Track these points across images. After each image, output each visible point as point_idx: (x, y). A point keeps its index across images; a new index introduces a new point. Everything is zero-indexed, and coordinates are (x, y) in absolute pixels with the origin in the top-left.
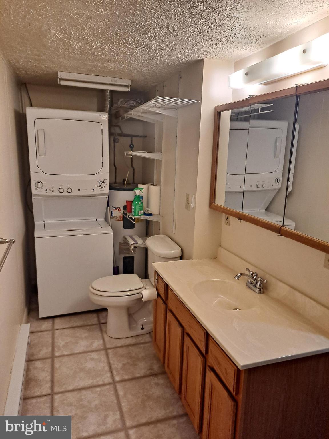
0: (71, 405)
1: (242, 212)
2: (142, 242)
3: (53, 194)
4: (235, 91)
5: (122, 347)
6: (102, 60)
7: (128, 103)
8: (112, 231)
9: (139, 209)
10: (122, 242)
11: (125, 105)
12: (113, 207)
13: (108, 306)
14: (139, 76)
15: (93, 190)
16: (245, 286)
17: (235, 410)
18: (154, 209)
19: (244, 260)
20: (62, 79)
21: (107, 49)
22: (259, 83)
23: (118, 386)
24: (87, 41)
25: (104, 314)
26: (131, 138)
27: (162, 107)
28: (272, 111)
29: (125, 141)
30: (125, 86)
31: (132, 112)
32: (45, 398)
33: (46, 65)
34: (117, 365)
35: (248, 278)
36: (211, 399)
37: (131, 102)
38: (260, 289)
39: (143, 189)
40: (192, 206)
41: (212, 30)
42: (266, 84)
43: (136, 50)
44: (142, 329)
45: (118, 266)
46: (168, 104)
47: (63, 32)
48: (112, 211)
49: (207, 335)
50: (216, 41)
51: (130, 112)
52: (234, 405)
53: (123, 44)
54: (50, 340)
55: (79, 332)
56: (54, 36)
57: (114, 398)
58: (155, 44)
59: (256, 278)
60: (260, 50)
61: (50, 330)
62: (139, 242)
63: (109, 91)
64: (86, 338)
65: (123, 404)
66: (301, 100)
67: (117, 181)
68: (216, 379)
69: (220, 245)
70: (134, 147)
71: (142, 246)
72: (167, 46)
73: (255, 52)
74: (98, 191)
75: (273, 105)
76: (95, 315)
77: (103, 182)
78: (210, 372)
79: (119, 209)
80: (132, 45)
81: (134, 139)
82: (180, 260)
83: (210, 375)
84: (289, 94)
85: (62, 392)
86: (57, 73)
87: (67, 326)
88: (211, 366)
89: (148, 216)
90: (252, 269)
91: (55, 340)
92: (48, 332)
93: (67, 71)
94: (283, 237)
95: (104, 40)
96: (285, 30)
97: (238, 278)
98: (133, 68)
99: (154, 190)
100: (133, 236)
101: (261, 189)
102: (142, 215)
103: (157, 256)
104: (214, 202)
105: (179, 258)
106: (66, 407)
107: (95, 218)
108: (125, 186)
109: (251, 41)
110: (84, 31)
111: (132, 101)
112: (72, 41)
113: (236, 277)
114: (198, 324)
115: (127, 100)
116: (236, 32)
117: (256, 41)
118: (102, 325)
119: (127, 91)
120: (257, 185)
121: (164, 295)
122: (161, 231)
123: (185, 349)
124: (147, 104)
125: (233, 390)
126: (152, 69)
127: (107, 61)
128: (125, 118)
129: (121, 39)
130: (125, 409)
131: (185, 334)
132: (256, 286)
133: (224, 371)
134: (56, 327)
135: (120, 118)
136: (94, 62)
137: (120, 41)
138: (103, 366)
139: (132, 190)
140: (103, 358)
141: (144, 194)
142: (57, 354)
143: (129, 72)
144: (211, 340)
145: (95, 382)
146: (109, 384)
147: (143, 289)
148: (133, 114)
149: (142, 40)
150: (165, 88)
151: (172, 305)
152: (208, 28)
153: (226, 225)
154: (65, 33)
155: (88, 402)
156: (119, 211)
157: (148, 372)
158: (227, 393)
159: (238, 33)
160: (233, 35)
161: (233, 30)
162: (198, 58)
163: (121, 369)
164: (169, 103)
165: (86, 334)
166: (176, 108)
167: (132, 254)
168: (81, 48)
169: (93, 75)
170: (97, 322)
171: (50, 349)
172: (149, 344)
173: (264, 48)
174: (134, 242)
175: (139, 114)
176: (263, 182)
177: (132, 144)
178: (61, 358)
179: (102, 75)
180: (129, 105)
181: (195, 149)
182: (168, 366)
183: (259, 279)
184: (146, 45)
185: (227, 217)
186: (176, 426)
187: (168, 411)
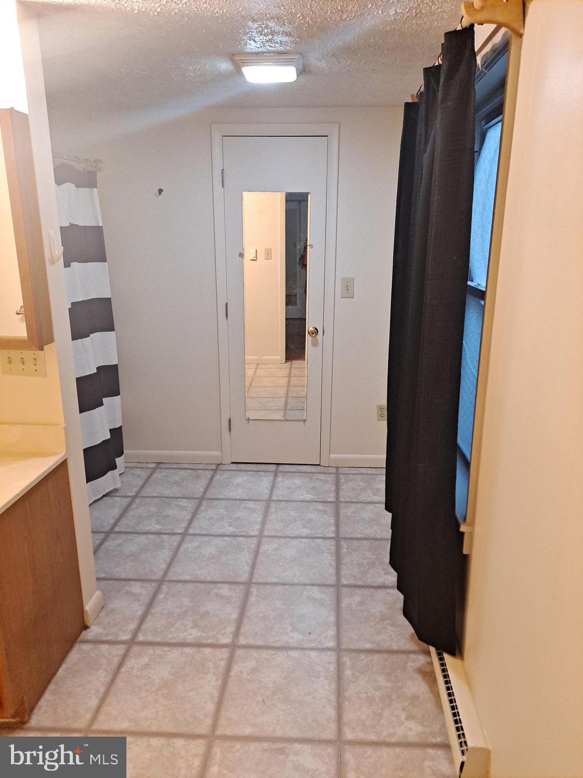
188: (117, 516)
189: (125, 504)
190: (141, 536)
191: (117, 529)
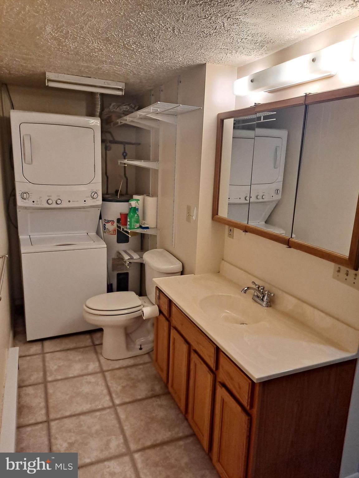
0: (69, 431)
1: (248, 224)
2: (138, 257)
3: (42, 206)
4: (238, 98)
5: (119, 368)
6: (97, 61)
7: (121, 108)
8: (105, 246)
9: (135, 221)
10: (116, 257)
11: (118, 110)
12: (105, 220)
13: (104, 326)
14: (135, 80)
15: (85, 201)
16: (251, 300)
18: (150, 221)
19: (250, 274)
20: (49, 80)
21: (104, 49)
22: (265, 90)
23: (119, 409)
24: (84, 41)
25: (98, 335)
26: (124, 146)
27: (162, 113)
28: (275, 119)
29: (117, 149)
30: (119, 89)
31: (127, 117)
32: (40, 426)
33: (34, 65)
34: (115, 387)
35: (255, 292)
36: (222, 416)
37: (125, 107)
38: (267, 303)
39: (139, 200)
40: (194, 218)
41: (218, 34)
42: (271, 92)
43: (136, 52)
44: (141, 349)
45: (111, 283)
47: (59, 30)
48: (104, 224)
49: (218, 350)
50: (221, 46)
51: (125, 118)
52: (248, 420)
53: (123, 45)
54: (40, 364)
55: (72, 355)
56: (48, 34)
57: (115, 422)
58: (157, 46)
59: (262, 292)
60: (265, 56)
61: (40, 354)
62: (135, 257)
63: (99, 94)
64: (80, 361)
65: (125, 428)
66: (310, 108)
67: (109, 192)
69: (223, 259)
70: (128, 155)
71: (139, 261)
72: (169, 49)
73: (260, 58)
74: (90, 202)
75: (276, 113)
76: (88, 336)
77: (96, 193)
78: (222, 388)
79: (112, 222)
80: (133, 47)
81: (127, 147)
82: (181, 275)
83: (221, 392)
84: (298, 103)
85: (59, 419)
86: (45, 74)
87: (58, 349)
88: (222, 382)
89: (144, 230)
90: (258, 282)
91: (47, 364)
92: (37, 356)
93: (56, 72)
94: (292, 249)
95: (103, 40)
96: (292, 37)
97: (245, 292)
98: (130, 71)
99: (150, 201)
100: (128, 251)
101: (261, 200)
102: (138, 228)
103: (156, 271)
104: (217, 214)
105: (180, 273)
106: (64, 434)
107: (85, 232)
108: (118, 198)
109: (257, 47)
110: (83, 30)
111: (125, 105)
112: (68, 40)
113: (243, 291)
114: (207, 339)
115: (120, 104)
116: (243, 37)
117: (262, 46)
118: (96, 346)
119: (121, 95)
120: (257, 196)
121: (167, 312)
122: (158, 245)
123: (192, 366)
124: (145, 110)
125: (247, 404)
126: (150, 72)
127: (102, 62)
128: (118, 123)
129: (122, 40)
130: (128, 433)
131: (192, 351)
132: (263, 300)
133: (237, 386)
134: (46, 350)
135: (112, 124)
136: (87, 63)
137: (120, 42)
138: (101, 389)
139: (127, 201)
140: (101, 381)
141: (140, 206)
142: (49, 379)
143: (125, 74)
145: (94, 406)
146: (109, 408)
147: (142, 306)
148: (128, 119)
149: (144, 42)
150: (162, 93)
151: (176, 320)
152: (215, 32)
153: (229, 238)
154: (62, 32)
155: (88, 427)
156: (112, 224)
157: (150, 394)
159: (245, 38)
160: (239, 40)
161: (240, 35)
162: (200, 62)
163: (121, 391)
164: (169, 109)
165: (80, 357)
166: (175, 115)
167: (126, 271)
168: (76, 48)
169: (84, 77)
170: (91, 344)
171: (41, 374)
172: (149, 365)
173: (269, 54)
174: (129, 258)
175: (135, 120)
177: (125, 152)
178: (55, 383)
179: (94, 77)
180: (122, 110)
181: (197, 158)
182: (172, 386)
183: (266, 292)
184: (148, 47)
185: (231, 230)
186: (183, 447)
187: (174, 432)
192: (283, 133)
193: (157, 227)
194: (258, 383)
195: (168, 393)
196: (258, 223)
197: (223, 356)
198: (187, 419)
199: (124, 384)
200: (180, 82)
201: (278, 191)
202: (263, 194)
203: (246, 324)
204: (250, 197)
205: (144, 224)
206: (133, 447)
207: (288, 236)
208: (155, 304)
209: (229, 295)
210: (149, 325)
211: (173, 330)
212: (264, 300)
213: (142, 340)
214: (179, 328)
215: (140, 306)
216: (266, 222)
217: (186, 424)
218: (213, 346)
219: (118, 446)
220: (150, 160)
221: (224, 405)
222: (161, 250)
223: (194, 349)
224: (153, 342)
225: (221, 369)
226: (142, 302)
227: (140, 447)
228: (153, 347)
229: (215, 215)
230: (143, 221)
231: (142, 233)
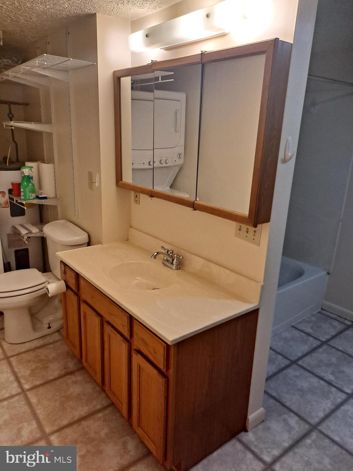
1: (153, 189)
2: (37, 230)
4: (134, 54)
7: (1, 61)
9: (29, 191)
10: (11, 232)
13: (4, 309)
16: (162, 264)
17: (166, 386)
18: (48, 190)
19: (158, 239)
22: (161, 48)
23: (30, 394)
26: (9, 106)
27: (51, 68)
28: (173, 80)
31: (9, 72)
34: (23, 371)
35: (164, 256)
36: (139, 383)
37: (5, 60)
38: (177, 265)
39: (32, 167)
40: (97, 184)
42: (167, 49)
44: (49, 328)
45: (9, 261)
46: (56, 64)
49: (131, 319)
52: (165, 381)
59: (171, 255)
60: (159, 9)
62: (34, 231)
65: (38, 412)
66: (208, 69)
68: (144, 360)
69: (131, 226)
70: (14, 116)
71: (39, 235)
73: (154, 12)
75: (173, 73)
78: (137, 355)
79: (3, 193)
81: (13, 107)
82: (88, 246)
83: (137, 359)
84: (194, 62)
88: (137, 349)
89: (42, 200)
90: (167, 247)
94: (197, 211)
97: (155, 258)
99: (47, 169)
100: (25, 225)
101: (165, 165)
102: (34, 199)
104: (121, 180)
105: (87, 244)
108: (8, 166)
113: (153, 257)
114: (119, 309)
120: (160, 161)
121: (75, 286)
122: (59, 216)
123: (106, 338)
124: (30, 63)
125: (163, 367)
130: (41, 417)
131: (105, 322)
132: (172, 263)
133: (152, 351)
138: (7, 376)
139: (18, 169)
140: (6, 368)
141: (34, 174)
144: (135, 322)
146: (18, 394)
150: (48, 45)
151: (85, 295)
153: (136, 204)
156: (3, 196)
158: (157, 372)
163: (30, 376)
164: (58, 64)
166: (66, 70)
172: (60, 342)
174: (27, 232)
175: (18, 76)
176: (166, 157)
177: (10, 113)
180: (2, 64)
182: (86, 361)
183: (175, 256)
185: (137, 195)
186: (102, 419)
187: (91, 406)
188: (305, 352)
189: (315, 345)
190: (315, 378)
191: (300, 363)
192: (182, 96)
193: (56, 197)
194: (172, 345)
195: (83, 368)
196: (163, 188)
197: (137, 323)
198: (104, 391)
199: (34, 367)
200: (69, 34)
201: (181, 155)
202: (167, 158)
203: (158, 289)
204: (154, 162)
205: (41, 194)
206: (48, 430)
207: (193, 199)
208: (60, 278)
209: (139, 261)
210: (56, 302)
211: (83, 304)
212: (174, 263)
213: (51, 318)
214: (90, 301)
215: (45, 283)
216: (171, 187)
217: (103, 395)
218: (126, 315)
219: (31, 432)
220: (41, 122)
221: (141, 371)
222: (63, 221)
223: (106, 320)
224: (62, 318)
225: (135, 336)
226: (46, 279)
227: (56, 428)
228: (62, 324)
229: (119, 181)
230: (40, 191)
231: (39, 204)
